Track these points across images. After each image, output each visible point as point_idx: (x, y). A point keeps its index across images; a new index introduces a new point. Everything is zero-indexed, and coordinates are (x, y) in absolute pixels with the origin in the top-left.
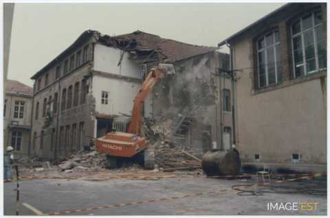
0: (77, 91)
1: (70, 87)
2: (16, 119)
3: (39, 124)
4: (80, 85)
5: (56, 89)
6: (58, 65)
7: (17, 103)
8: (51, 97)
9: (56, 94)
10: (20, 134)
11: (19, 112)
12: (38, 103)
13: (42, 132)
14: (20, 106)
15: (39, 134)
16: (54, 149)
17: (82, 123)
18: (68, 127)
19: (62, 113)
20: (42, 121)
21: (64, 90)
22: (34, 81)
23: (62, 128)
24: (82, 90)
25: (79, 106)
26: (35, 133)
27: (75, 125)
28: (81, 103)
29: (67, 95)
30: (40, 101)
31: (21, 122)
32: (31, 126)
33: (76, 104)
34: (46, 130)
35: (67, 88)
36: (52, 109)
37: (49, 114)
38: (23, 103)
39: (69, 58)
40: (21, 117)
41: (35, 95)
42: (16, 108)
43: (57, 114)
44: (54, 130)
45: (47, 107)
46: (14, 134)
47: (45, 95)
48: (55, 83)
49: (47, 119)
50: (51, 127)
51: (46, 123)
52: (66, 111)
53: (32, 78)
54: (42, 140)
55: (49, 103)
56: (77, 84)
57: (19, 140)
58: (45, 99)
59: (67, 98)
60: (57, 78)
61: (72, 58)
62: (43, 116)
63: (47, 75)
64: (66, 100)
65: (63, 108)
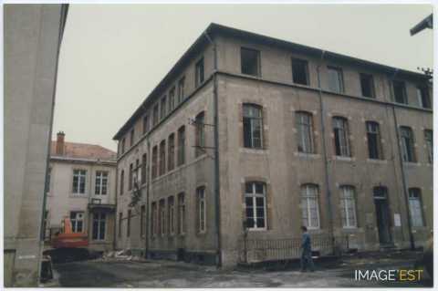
0: (172, 147)
1: (163, 143)
2: (98, 197)
3: (126, 200)
4: (176, 137)
5: (144, 148)
6: (145, 115)
7: (98, 174)
8: (138, 161)
9: (145, 156)
10: (103, 217)
11: (101, 186)
12: (123, 172)
13: (130, 212)
14: (101, 177)
15: (125, 214)
16: (144, 236)
17: (181, 196)
18: (162, 201)
19: (153, 183)
20: (128, 196)
21: (155, 148)
22: (117, 142)
23: (154, 204)
24: (179, 145)
25: (176, 169)
26: (121, 214)
27: (171, 199)
28: (179, 165)
29: (158, 155)
30: (125, 169)
31: (104, 200)
32: (116, 205)
33: (171, 167)
34: (133, 208)
35: (158, 144)
36: (140, 178)
37: (136, 185)
38: (105, 174)
39: (159, 101)
40: (104, 193)
41: (119, 161)
42: (98, 181)
43: (146, 184)
44: (143, 207)
45: (134, 175)
46: (96, 217)
47: (131, 159)
48: (142, 140)
49: (135, 193)
50: (140, 203)
51: (133, 198)
52: (158, 178)
53: (115, 138)
54: (129, 223)
55: (136, 170)
56: (172, 137)
57: (103, 224)
58: (131, 165)
59: (158, 159)
60: (144, 133)
61: (164, 100)
62: (130, 189)
63: (133, 132)
64: (158, 164)
65: (154, 175)
